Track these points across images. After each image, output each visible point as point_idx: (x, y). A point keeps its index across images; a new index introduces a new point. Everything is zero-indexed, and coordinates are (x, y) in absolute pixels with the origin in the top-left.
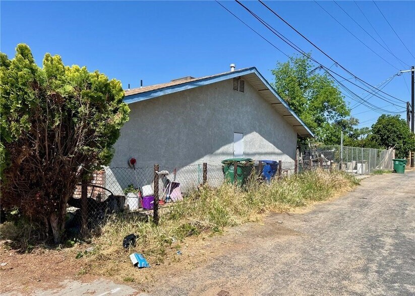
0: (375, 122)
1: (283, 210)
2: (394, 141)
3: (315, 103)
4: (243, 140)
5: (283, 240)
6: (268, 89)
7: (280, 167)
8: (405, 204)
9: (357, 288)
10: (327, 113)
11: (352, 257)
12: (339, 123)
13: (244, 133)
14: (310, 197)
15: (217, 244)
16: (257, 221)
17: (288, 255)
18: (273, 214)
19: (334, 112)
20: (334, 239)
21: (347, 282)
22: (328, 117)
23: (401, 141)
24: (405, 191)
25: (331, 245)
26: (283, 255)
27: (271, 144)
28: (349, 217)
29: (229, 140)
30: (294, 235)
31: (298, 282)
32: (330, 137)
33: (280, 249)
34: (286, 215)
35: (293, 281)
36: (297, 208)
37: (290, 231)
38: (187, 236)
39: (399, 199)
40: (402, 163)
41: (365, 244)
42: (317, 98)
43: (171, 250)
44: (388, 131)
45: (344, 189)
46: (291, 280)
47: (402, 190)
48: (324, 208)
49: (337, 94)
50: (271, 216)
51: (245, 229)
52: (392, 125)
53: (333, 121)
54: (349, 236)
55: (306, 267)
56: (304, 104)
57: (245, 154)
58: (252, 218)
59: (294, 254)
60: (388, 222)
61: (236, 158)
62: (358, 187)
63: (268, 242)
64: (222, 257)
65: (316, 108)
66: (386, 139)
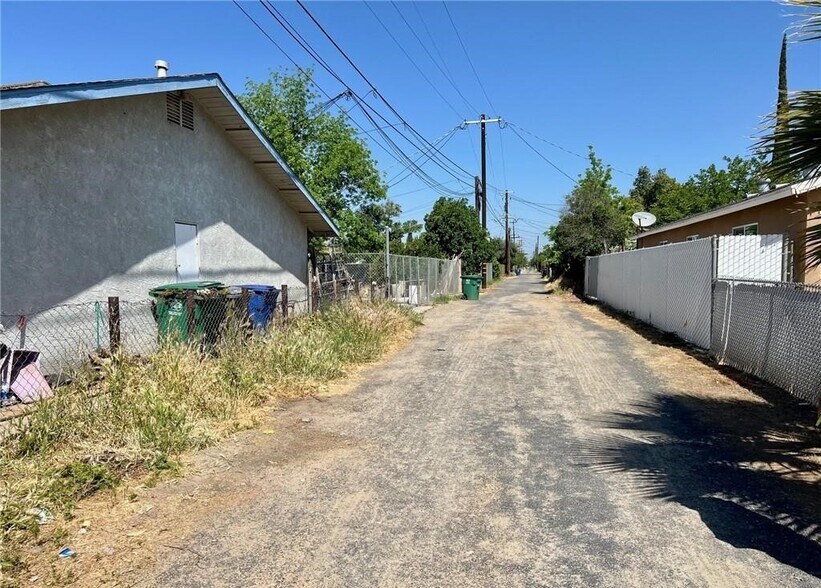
0: (429, 210)
1: (306, 392)
2: (460, 244)
3: (326, 170)
4: (196, 240)
5: (325, 461)
6: (248, 129)
7: (285, 298)
8: (507, 356)
9: (510, 551)
10: (347, 192)
11: (471, 477)
12: (368, 211)
13: (199, 225)
14: (349, 356)
15: (172, 504)
16: (257, 424)
17: (348, 499)
18: (287, 403)
19: (359, 190)
20: (424, 443)
21: (488, 542)
22: (349, 199)
23: (470, 244)
24: (495, 330)
25: (424, 459)
26: (338, 502)
27: (258, 250)
28: (431, 391)
29: (164, 241)
30: (344, 447)
31: (394, 568)
32: (355, 238)
33: (327, 487)
34: (314, 402)
35: (383, 570)
36: (331, 383)
37: (332, 440)
38: (82, 498)
39: (493, 346)
40: (475, 283)
41: (482, 445)
42: (328, 161)
43: (38, 549)
44: (451, 227)
45: (400, 336)
46: (379, 566)
47: (490, 331)
48: (379, 376)
49: (364, 156)
50: (283, 409)
51: (233, 450)
52: (456, 216)
53: (358, 207)
54: (448, 432)
55: (397, 523)
56: (303, 171)
57: (203, 272)
58: (245, 421)
59: (360, 496)
60: (497, 393)
61: (184, 282)
62: (420, 328)
63: (295, 474)
64: (193, 537)
65: (327, 181)
66: (448, 241)
